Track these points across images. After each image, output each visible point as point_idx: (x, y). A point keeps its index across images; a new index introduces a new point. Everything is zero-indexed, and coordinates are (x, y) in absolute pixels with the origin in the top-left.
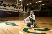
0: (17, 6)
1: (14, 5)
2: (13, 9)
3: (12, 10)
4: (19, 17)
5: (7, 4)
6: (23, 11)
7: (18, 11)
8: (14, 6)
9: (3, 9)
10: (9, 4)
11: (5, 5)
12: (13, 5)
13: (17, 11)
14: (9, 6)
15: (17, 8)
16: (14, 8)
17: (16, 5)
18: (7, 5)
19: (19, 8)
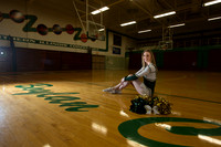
0: (84, 32)
1: (76, 29)
2: (72, 42)
3: (68, 46)
4: (93, 72)
5: (49, 25)
6: (106, 50)
7: (90, 50)
8: (75, 33)
9: (37, 42)
10: (56, 26)
11: (42, 30)
12: (70, 30)
13: (85, 51)
14: (58, 33)
15: (84, 39)
16: (76, 38)
17: (80, 30)
18: (50, 30)
19: (93, 40)
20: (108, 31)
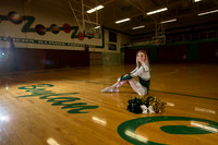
0: (81, 30)
1: (73, 28)
2: (70, 41)
3: (66, 44)
4: (91, 68)
5: (47, 25)
6: (103, 47)
7: (87, 47)
8: (72, 31)
9: (36, 42)
10: (54, 25)
11: (40, 30)
12: (67, 29)
13: (82, 49)
14: (56, 32)
15: (81, 37)
16: (73, 37)
17: (77, 28)
18: (48, 30)
19: (90, 38)
20: (103, 28)
